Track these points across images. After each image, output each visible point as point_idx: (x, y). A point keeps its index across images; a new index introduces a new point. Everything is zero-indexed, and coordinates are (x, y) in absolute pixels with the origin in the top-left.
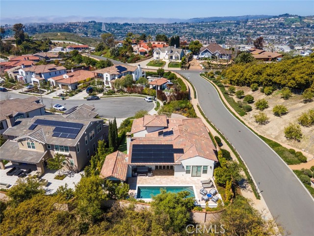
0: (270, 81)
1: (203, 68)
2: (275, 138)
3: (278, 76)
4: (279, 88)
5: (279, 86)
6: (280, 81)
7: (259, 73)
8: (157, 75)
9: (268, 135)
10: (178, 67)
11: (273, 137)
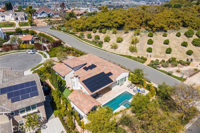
0: (103, 25)
1: (46, 24)
2: (126, 54)
3: (107, 22)
4: (108, 29)
5: (108, 28)
6: (109, 25)
7: (94, 22)
8: (17, 34)
9: (122, 53)
10: (28, 26)
11: (125, 53)
